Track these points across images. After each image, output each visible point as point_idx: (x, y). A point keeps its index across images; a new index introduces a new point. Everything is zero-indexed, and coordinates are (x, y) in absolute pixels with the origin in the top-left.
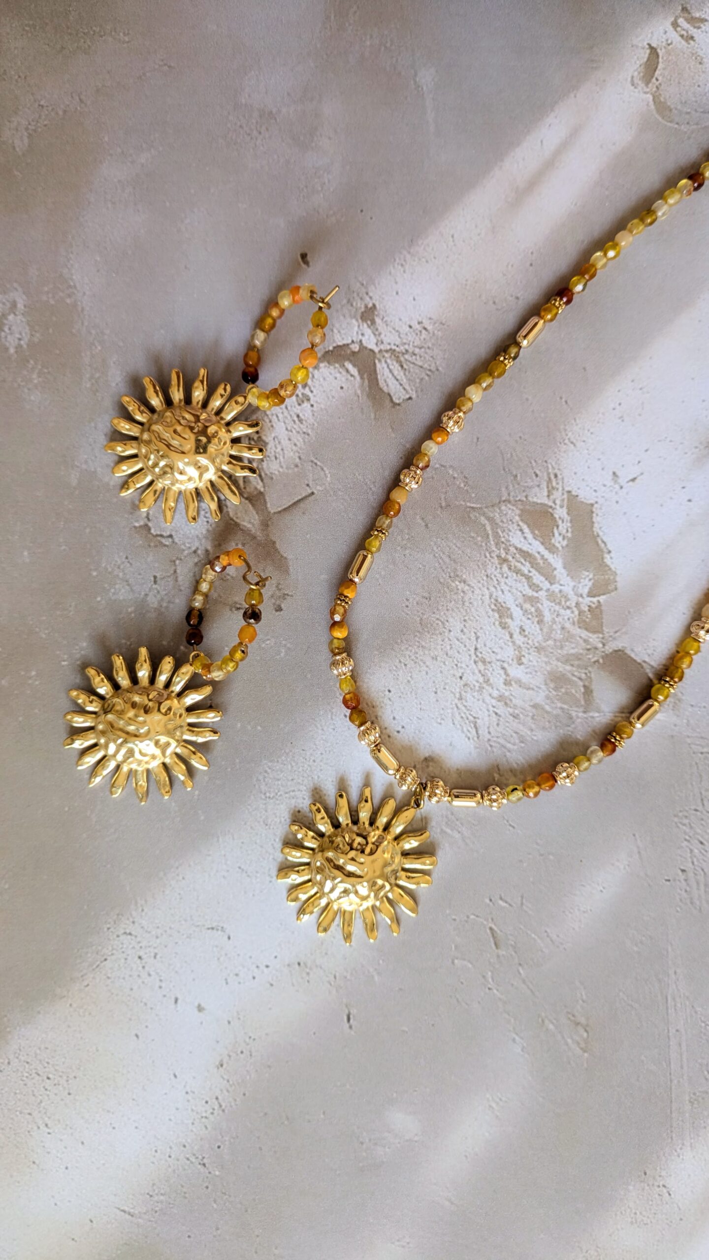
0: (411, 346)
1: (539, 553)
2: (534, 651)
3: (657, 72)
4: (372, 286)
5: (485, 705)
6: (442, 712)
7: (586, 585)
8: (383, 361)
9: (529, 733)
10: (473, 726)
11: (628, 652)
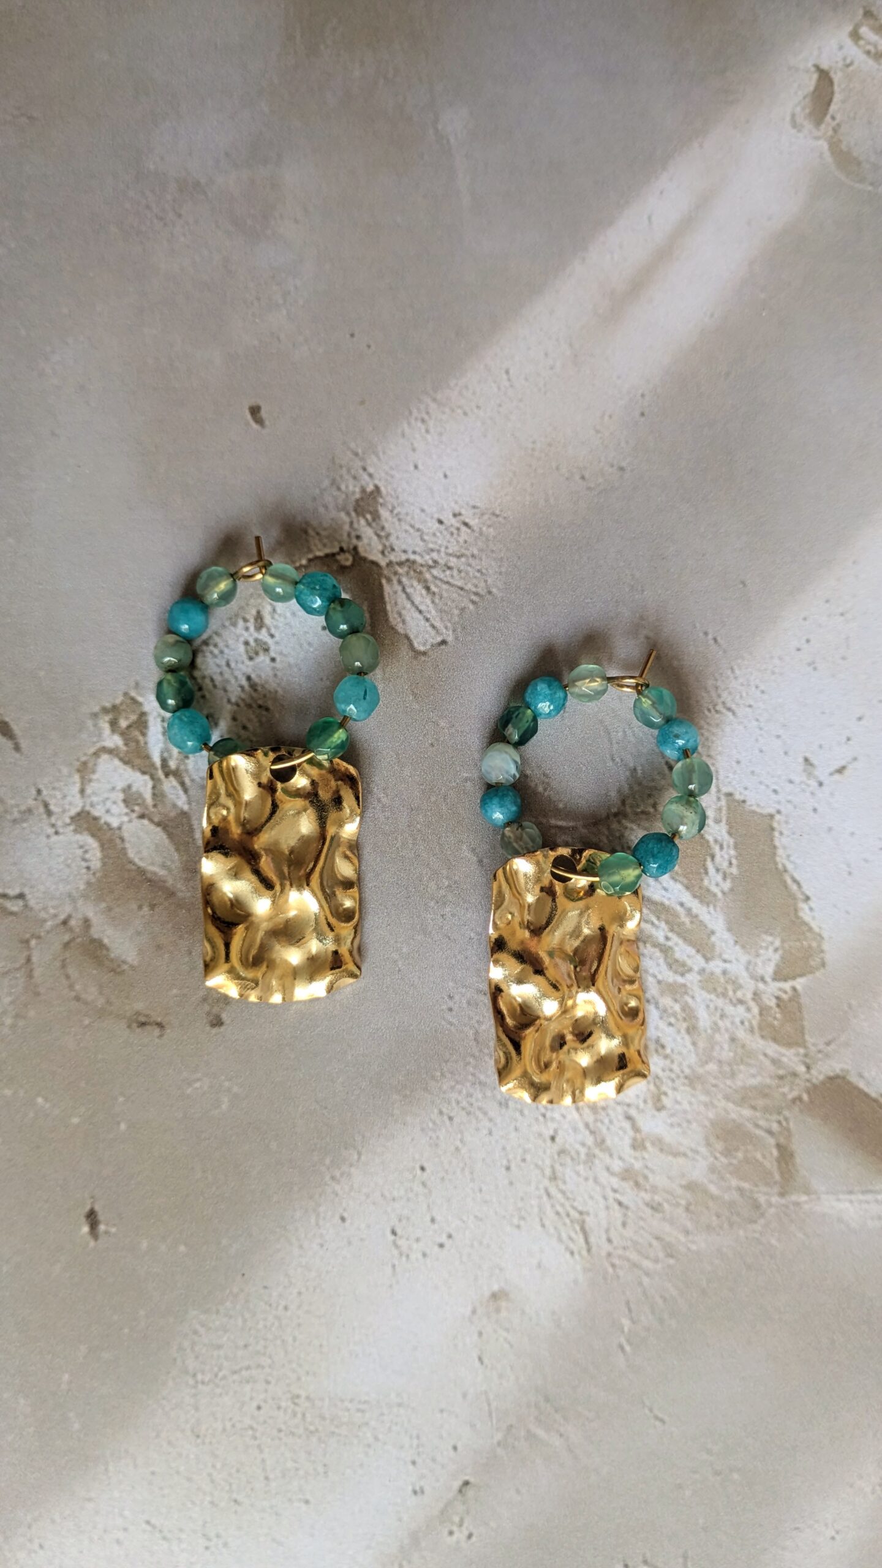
0: (443, 554)
1: (682, 904)
2: (684, 1084)
3: (833, 107)
4: (373, 457)
5: (598, 1188)
6: (520, 1204)
7: (770, 960)
8: (395, 582)
9: (682, 1238)
10: (578, 1228)
11: (853, 1079)
